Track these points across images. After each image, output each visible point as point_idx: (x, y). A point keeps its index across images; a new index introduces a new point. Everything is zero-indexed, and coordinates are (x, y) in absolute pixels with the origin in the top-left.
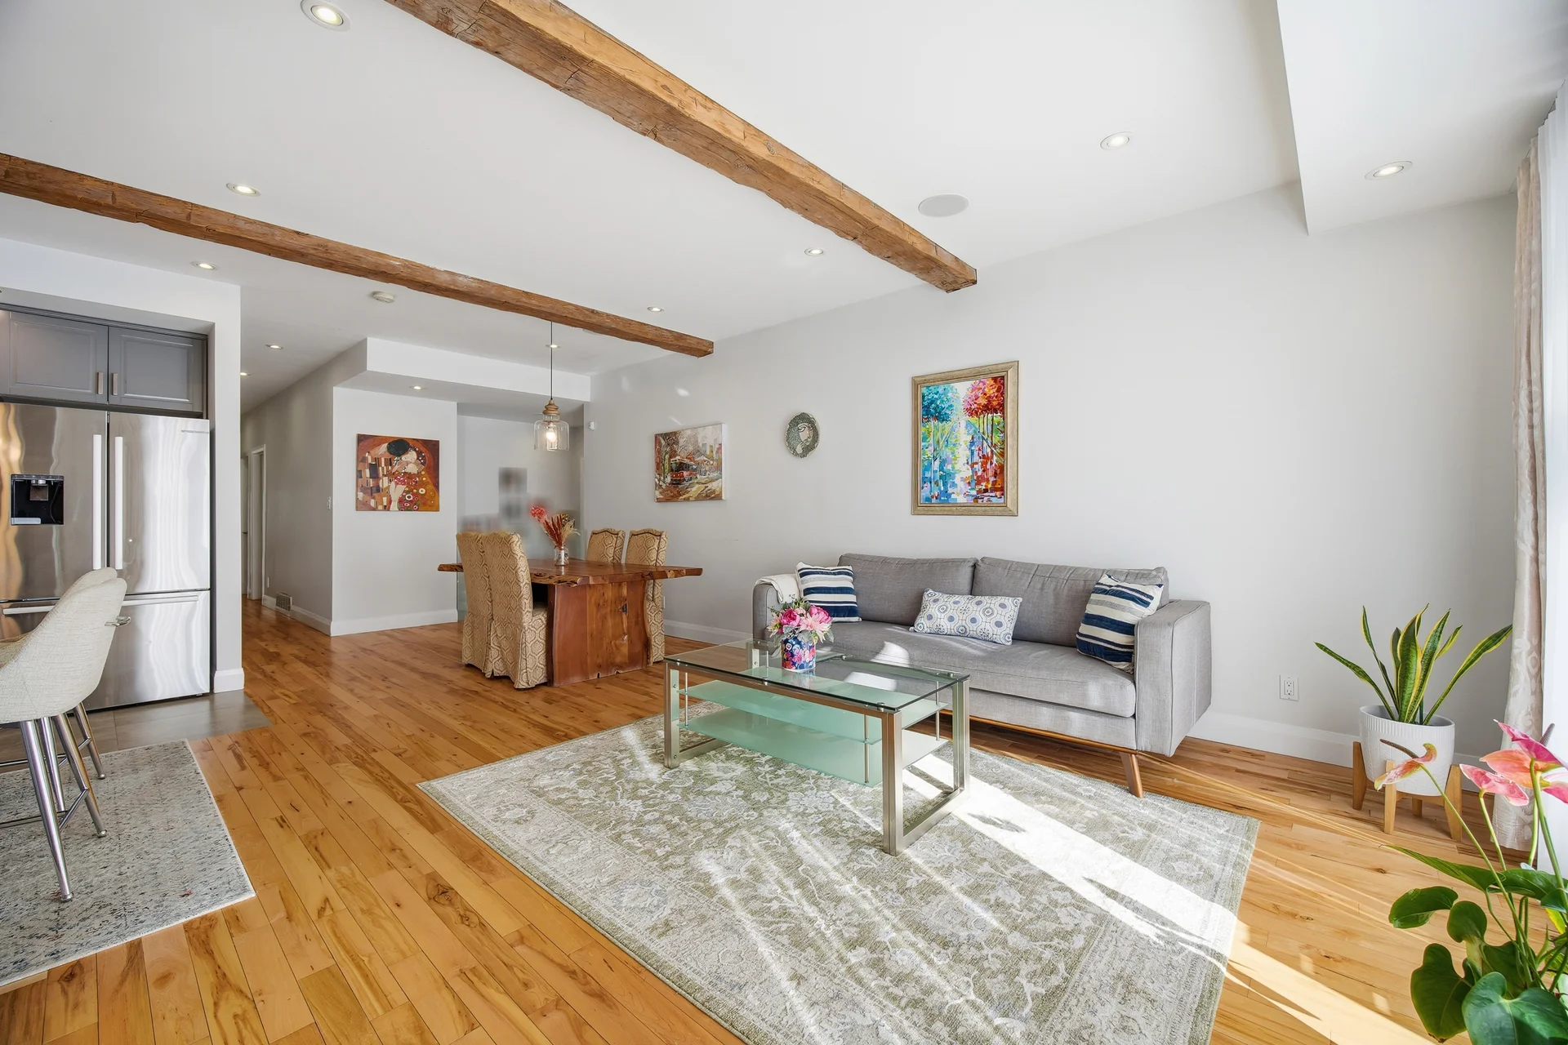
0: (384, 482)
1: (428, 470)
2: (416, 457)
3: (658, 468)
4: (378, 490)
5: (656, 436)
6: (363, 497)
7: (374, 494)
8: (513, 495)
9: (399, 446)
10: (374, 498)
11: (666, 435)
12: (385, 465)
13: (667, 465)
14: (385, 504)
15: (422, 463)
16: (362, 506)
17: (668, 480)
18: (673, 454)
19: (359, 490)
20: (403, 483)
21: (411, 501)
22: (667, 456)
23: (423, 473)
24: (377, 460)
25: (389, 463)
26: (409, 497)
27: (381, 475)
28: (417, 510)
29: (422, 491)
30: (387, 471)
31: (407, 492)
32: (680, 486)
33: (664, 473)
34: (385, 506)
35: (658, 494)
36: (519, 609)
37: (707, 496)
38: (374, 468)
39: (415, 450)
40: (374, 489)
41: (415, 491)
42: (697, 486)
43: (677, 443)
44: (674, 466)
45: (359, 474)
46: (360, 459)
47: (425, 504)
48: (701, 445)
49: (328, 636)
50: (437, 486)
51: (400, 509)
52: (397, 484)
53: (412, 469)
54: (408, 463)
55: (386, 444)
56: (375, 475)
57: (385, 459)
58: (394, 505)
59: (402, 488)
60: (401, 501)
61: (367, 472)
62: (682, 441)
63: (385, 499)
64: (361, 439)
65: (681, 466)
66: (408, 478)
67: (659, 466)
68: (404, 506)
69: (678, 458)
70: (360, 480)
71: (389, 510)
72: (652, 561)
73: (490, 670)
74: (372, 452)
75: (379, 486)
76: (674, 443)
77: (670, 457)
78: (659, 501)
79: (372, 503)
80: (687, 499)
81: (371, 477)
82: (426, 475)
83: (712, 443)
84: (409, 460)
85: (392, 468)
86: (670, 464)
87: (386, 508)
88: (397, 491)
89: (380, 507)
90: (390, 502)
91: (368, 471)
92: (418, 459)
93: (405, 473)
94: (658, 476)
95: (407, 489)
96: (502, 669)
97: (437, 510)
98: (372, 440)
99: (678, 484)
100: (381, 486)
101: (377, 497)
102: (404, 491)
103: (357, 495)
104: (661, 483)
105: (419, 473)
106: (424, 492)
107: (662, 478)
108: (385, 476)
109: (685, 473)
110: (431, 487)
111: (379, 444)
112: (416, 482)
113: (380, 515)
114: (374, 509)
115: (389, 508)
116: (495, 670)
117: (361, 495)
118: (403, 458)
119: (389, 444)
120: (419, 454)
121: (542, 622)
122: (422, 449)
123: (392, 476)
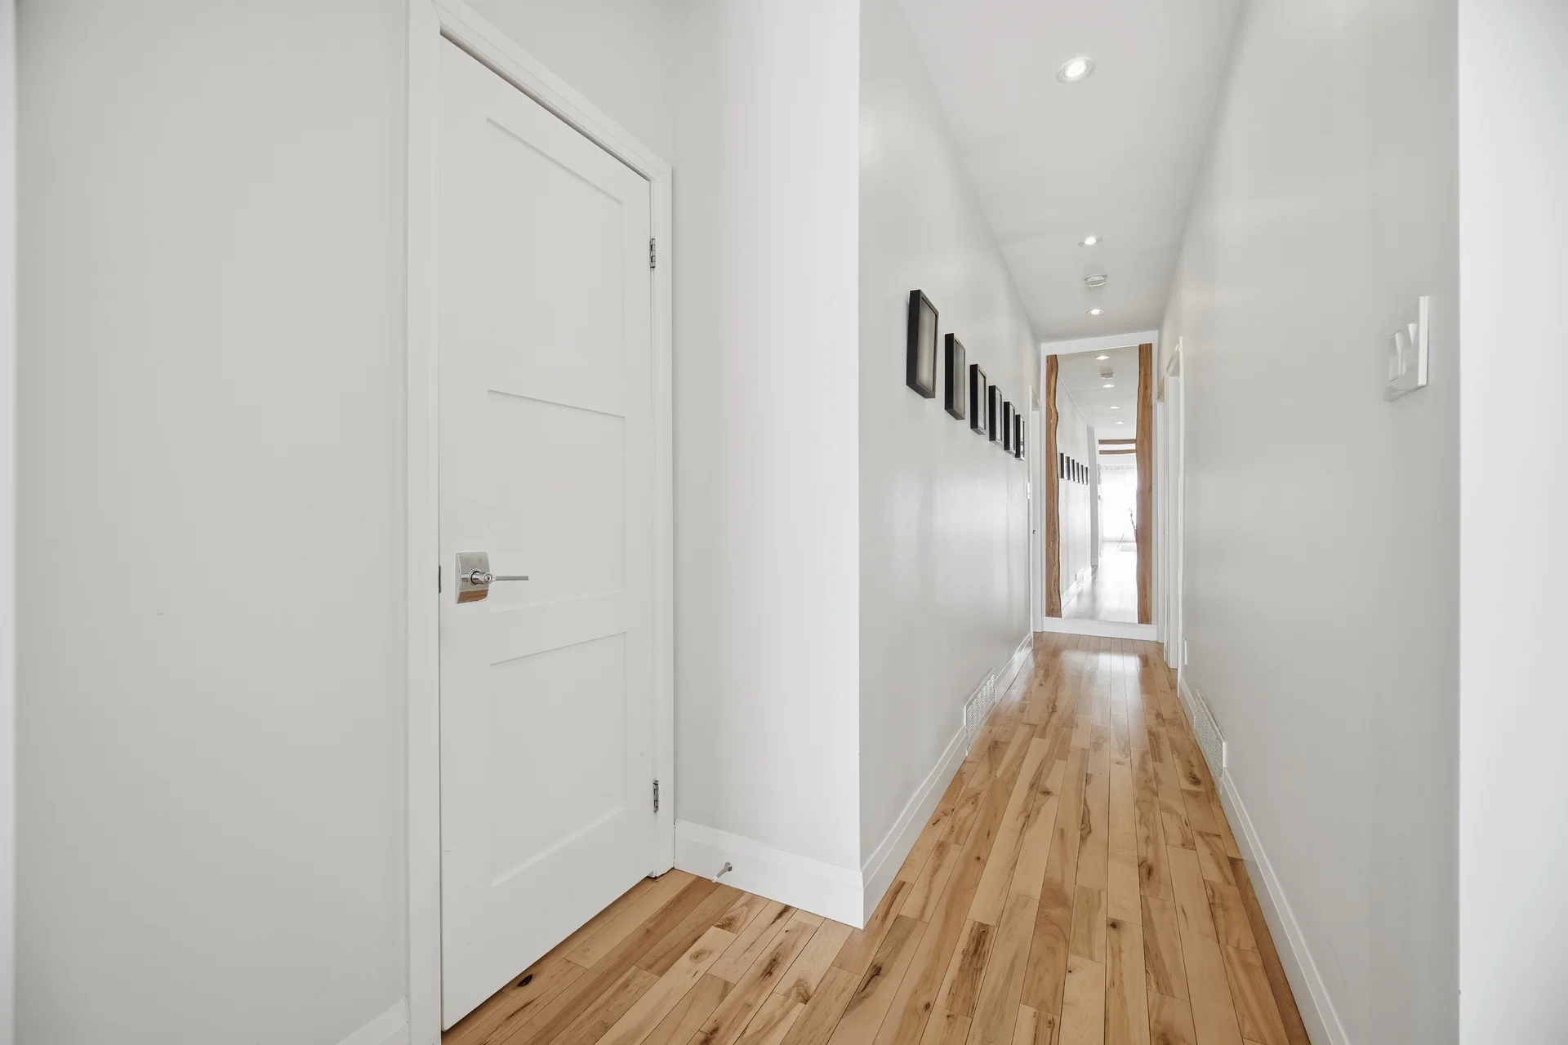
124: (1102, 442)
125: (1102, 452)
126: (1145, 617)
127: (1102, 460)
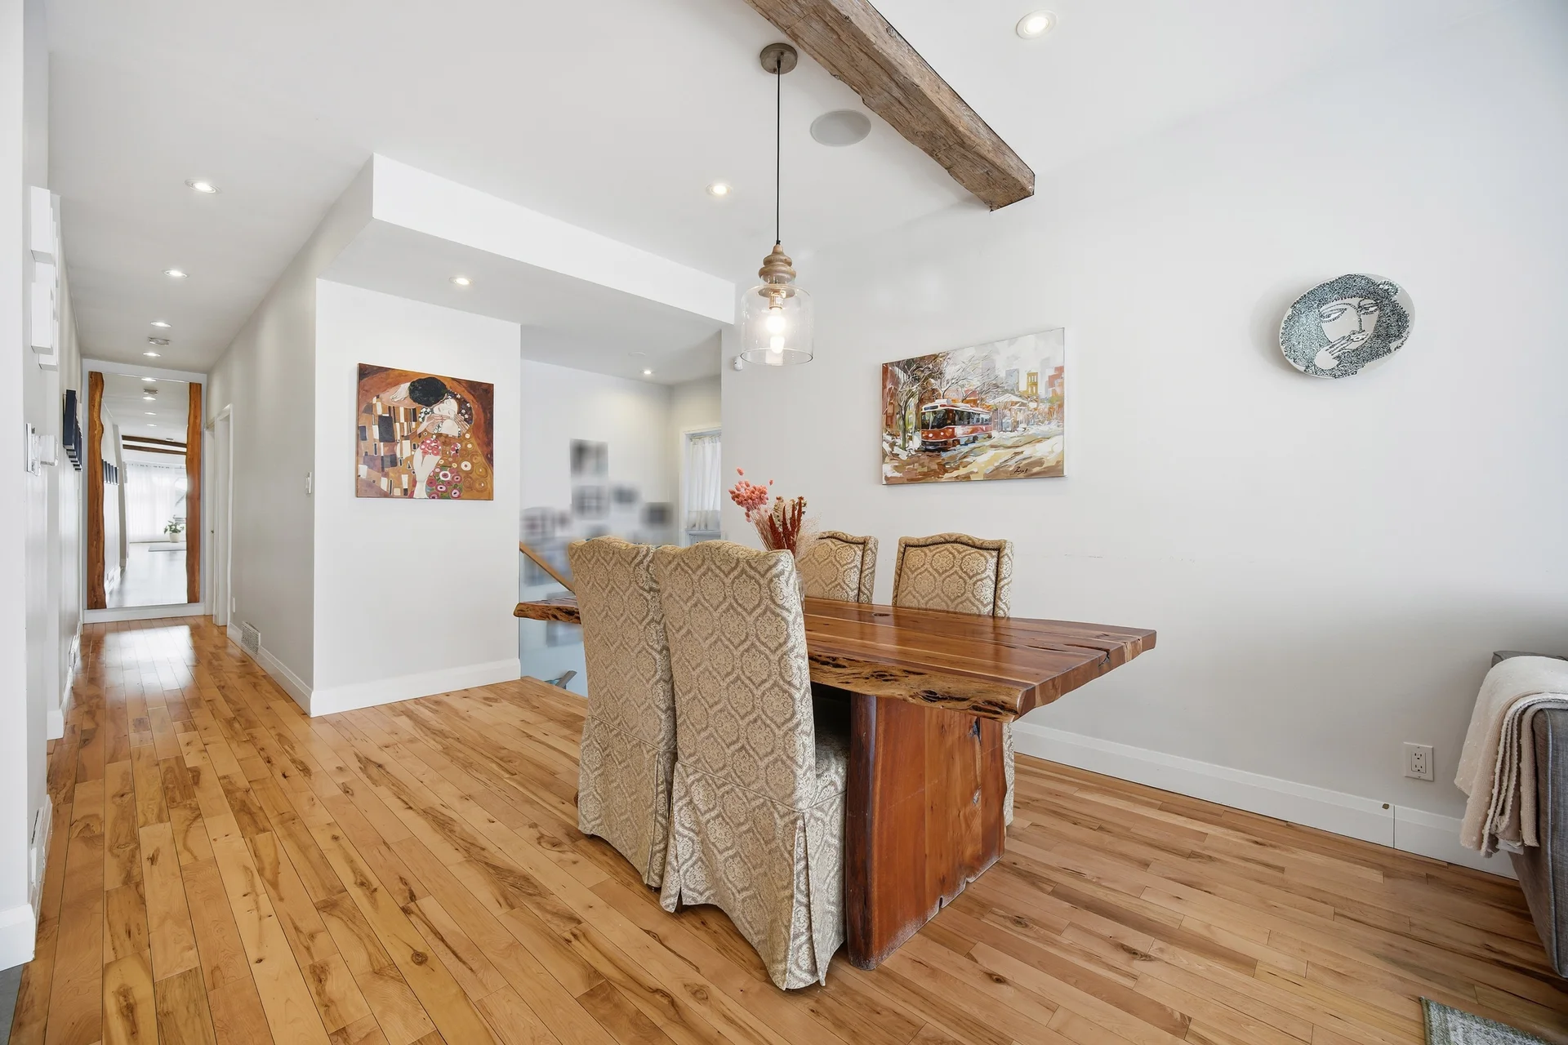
0: (404, 449)
1: (474, 431)
2: (456, 409)
3: (889, 421)
4: (394, 462)
5: (885, 369)
6: (368, 474)
7: (386, 469)
8: (589, 480)
9: (428, 390)
10: (386, 475)
11: (909, 362)
12: (406, 420)
13: (911, 416)
14: (405, 486)
15: (465, 420)
16: (365, 489)
17: (916, 443)
18: (930, 394)
19: (361, 460)
20: (436, 453)
21: (449, 483)
22: (913, 402)
23: (468, 436)
24: (392, 410)
25: (413, 416)
26: (445, 476)
27: (398, 437)
28: (459, 498)
29: (466, 466)
30: (410, 430)
31: (443, 467)
32: (944, 455)
33: (905, 431)
34: (406, 490)
35: (888, 469)
36: (787, 762)
37: (1018, 470)
38: (387, 424)
39: (454, 397)
40: (387, 461)
41: (455, 465)
42: (991, 452)
43: (938, 374)
44: (930, 418)
45: (362, 433)
46: (364, 407)
47: (471, 488)
48: (1002, 374)
49: (305, 714)
50: (489, 458)
51: (431, 496)
52: (425, 453)
53: (451, 428)
54: (443, 419)
55: (408, 384)
56: (387, 435)
57: (405, 409)
58: (421, 490)
59: (433, 461)
60: (432, 482)
61: (375, 431)
62: (950, 371)
63: (405, 479)
64: (365, 372)
65: (949, 417)
66: (444, 443)
67: (892, 420)
68: (438, 490)
69: (938, 402)
70: (362, 443)
71: (411, 497)
72: (985, 606)
73: (674, 891)
74: (384, 396)
75: (395, 455)
76: (930, 376)
77: (921, 401)
78: (890, 482)
79: (384, 484)
80: (967, 478)
81: (381, 440)
82: (473, 440)
83: (1034, 367)
84: (445, 413)
85: (418, 425)
86: (920, 415)
87: (407, 493)
88: (425, 465)
89: (397, 492)
90: (414, 483)
91: (376, 429)
92: (459, 412)
93: (439, 435)
94: (889, 438)
95: (442, 462)
96: (701, 888)
97: (490, 497)
98: (383, 375)
99: (940, 450)
100: (398, 455)
101: (391, 474)
102: (438, 464)
103: (357, 470)
104: (897, 450)
105: (461, 438)
106: (469, 467)
107: (899, 441)
108: (407, 438)
109: (959, 431)
110: (480, 459)
111: (396, 383)
112: (457, 451)
113: (397, 506)
114: (386, 495)
115: (413, 492)
116: (685, 891)
117: (364, 470)
118: (436, 408)
119: (413, 384)
120: (462, 403)
121: (836, 789)
122: (468, 397)
123: (416, 438)
124: (125, 438)
125: (125, 447)
126: (193, 597)
127: (127, 455)
